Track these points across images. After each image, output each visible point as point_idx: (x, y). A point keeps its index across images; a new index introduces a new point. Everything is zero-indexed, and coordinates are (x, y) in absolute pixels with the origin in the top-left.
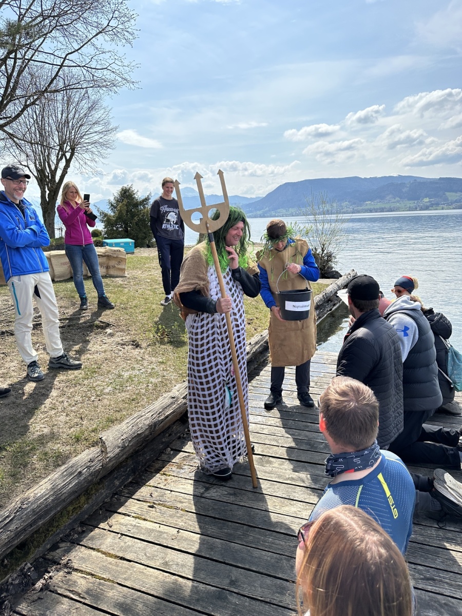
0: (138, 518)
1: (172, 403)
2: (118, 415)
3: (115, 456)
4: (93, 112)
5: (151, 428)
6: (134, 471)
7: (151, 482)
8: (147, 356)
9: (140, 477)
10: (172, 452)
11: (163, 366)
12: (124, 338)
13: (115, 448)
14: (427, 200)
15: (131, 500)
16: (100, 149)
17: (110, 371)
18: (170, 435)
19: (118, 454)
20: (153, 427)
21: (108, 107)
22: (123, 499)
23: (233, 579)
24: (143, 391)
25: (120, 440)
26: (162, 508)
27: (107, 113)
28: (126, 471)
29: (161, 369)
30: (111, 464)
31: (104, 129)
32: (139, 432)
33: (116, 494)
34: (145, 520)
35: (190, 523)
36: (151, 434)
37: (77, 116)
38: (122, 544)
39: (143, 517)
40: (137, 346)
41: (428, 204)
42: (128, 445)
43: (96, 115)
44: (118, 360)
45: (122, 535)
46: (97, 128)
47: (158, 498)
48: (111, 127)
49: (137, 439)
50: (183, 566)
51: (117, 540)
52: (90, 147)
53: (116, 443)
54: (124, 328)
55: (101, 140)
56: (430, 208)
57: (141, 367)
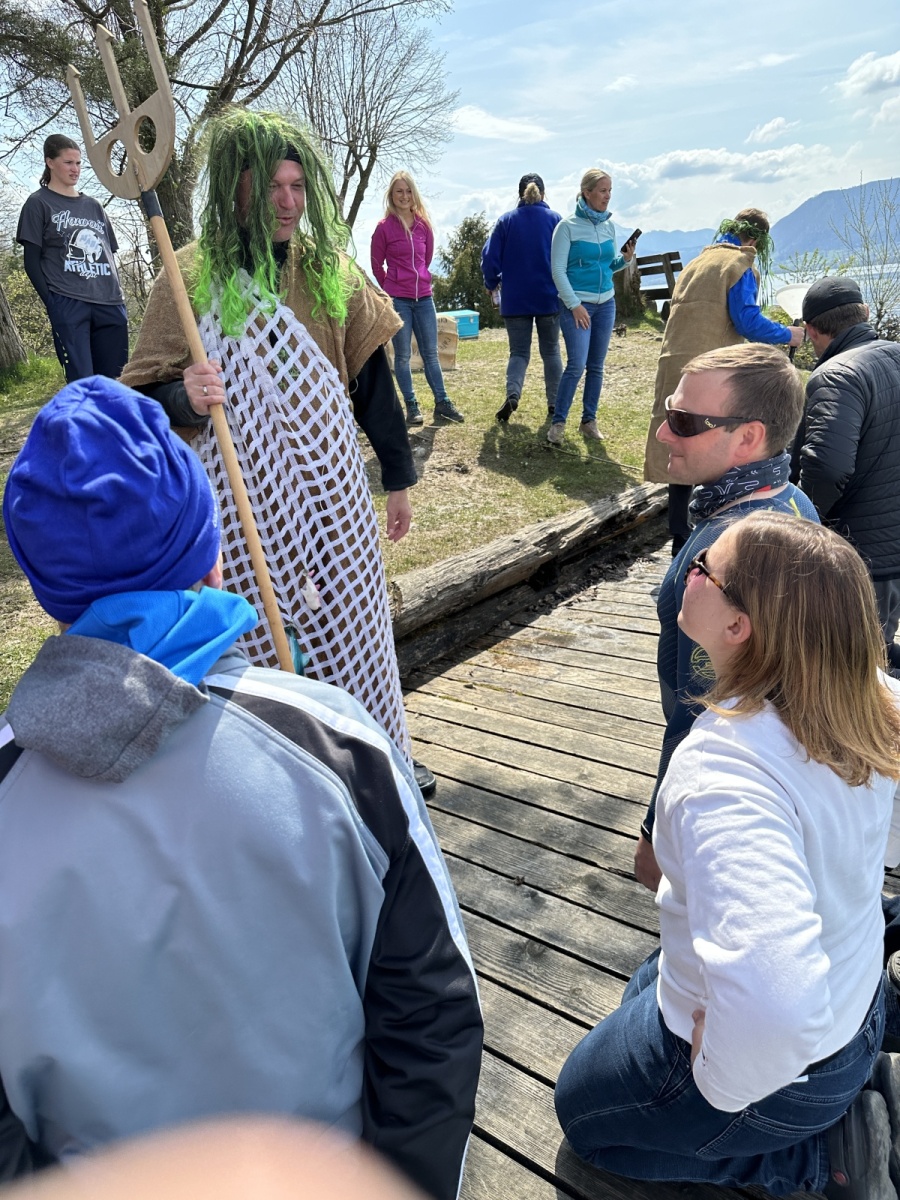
0: (448, 698)
1: (514, 550)
2: (424, 558)
3: (414, 609)
4: (408, 69)
5: (476, 581)
6: (448, 642)
7: (474, 660)
8: (479, 487)
9: (457, 652)
10: (512, 627)
11: (506, 500)
12: (443, 460)
13: (413, 598)
15: (438, 678)
16: (424, 144)
18: (510, 604)
19: (420, 607)
20: (479, 579)
21: (437, 52)
22: (426, 677)
23: (585, 773)
24: (467, 531)
25: (423, 588)
26: (486, 690)
27: (436, 66)
28: (434, 640)
29: (502, 504)
30: (409, 620)
31: (431, 102)
32: (455, 583)
33: (418, 670)
34: (457, 701)
35: (528, 708)
36: (476, 590)
37: (379, 81)
38: (420, 724)
39: (455, 698)
40: (465, 471)
42: (436, 598)
43: (416, 72)
44: (430, 490)
45: (421, 715)
46: (418, 100)
47: (482, 679)
48: (444, 94)
49: (452, 593)
50: (507, 754)
51: (413, 720)
53: (416, 591)
54: (445, 446)
55: (424, 126)
57: (468, 501)
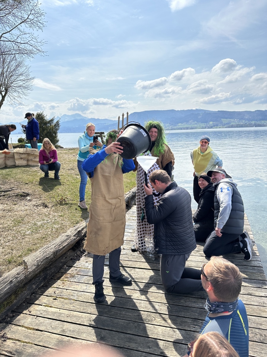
0: (47, 306)
1: (67, 239)
2: (34, 247)
3: (33, 271)
4: (18, 68)
5: (55, 254)
6: (45, 279)
7: (55, 285)
8: (52, 213)
9: (48, 282)
10: (67, 268)
11: (62, 218)
12: (38, 202)
13: (32, 266)
14: (211, 123)
15: (42, 296)
16: (23, 90)
17: (29, 222)
18: (66, 258)
19: (35, 269)
20: (55, 253)
21: (28, 65)
22: (37, 296)
23: (103, 336)
24: (50, 233)
25: (35, 261)
26: (61, 300)
27: (27, 69)
28: (40, 279)
29: (61, 219)
30: (31, 275)
31: (26, 79)
32: (47, 257)
33: (33, 293)
34: (51, 307)
35: (78, 307)
36: (54, 257)
37: (9, 70)
38: (37, 322)
39: (50, 305)
40: (46, 206)
41: (212, 125)
42: (41, 264)
43: (21, 70)
44: (34, 215)
45: (37, 316)
46: (22, 78)
47: (59, 294)
48: (30, 77)
49: (46, 260)
50: (73, 331)
51: (34, 320)
52: (17, 89)
53: (33, 263)
54: (38, 196)
55: (24, 85)
56: (213, 127)
57: (48, 219)
